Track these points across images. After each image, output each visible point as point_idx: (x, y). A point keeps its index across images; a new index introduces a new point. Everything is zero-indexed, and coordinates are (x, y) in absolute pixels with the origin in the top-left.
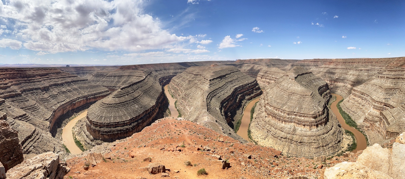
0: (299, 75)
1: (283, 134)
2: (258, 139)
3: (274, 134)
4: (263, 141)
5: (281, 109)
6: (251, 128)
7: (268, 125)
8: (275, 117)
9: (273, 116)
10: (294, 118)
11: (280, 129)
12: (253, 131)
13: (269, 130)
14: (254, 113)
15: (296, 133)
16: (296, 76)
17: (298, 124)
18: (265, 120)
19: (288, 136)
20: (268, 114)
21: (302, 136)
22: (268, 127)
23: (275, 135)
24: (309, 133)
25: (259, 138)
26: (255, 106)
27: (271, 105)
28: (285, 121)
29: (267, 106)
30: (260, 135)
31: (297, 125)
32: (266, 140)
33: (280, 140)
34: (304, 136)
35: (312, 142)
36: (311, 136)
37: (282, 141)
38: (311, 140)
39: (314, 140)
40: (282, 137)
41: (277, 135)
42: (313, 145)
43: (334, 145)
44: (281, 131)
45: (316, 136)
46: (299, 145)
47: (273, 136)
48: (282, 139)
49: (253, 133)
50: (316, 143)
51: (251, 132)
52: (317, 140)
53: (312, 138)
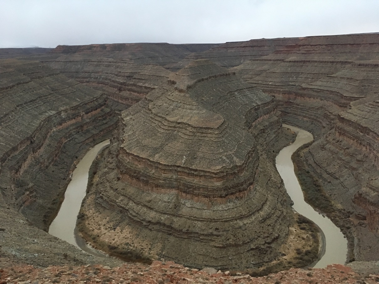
0: (199, 81)
1: (152, 215)
2: (99, 231)
3: (134, 214)
4: (110, 234)
5: (149, 160)
6: (85, 208)
7: (121, 198)
8: (138, 179)
9: (132, 177)
10: (176, 180)
11: (147, 204)
12: (89, 215)
13: (123, 208)
15: (180, 213)
16: (191, 83)
17: (184, 192)
18: (115, 187)
19: (163, 218)
20: (122, 173)
22: (122, 201)
23: (135, 219)
24: (207, 214)
25: (102, 228)
27: (128, 151)
28: (157, 186)
29: (120, 156)
30: (104, 222)
31: (184, 195)
32: (116, 230)
33: (146, 227)
34: (195, 220)
35: (211, 233)
36: (211, 221)
37: (151, 230)
38: (211, 229)
39: (217, 229)
40: (149, 222)
41: (140, 218)
42: (213, 241)
43: (262, 247)
44: (150, 208)
45: (222, 221)
46: (185, 239)
47: (132, 219)
48: (150, 225)
49: (91, 218)
50: (220, 237)
51: (86, 217)
52: (223, 231)
53: (213, 224)
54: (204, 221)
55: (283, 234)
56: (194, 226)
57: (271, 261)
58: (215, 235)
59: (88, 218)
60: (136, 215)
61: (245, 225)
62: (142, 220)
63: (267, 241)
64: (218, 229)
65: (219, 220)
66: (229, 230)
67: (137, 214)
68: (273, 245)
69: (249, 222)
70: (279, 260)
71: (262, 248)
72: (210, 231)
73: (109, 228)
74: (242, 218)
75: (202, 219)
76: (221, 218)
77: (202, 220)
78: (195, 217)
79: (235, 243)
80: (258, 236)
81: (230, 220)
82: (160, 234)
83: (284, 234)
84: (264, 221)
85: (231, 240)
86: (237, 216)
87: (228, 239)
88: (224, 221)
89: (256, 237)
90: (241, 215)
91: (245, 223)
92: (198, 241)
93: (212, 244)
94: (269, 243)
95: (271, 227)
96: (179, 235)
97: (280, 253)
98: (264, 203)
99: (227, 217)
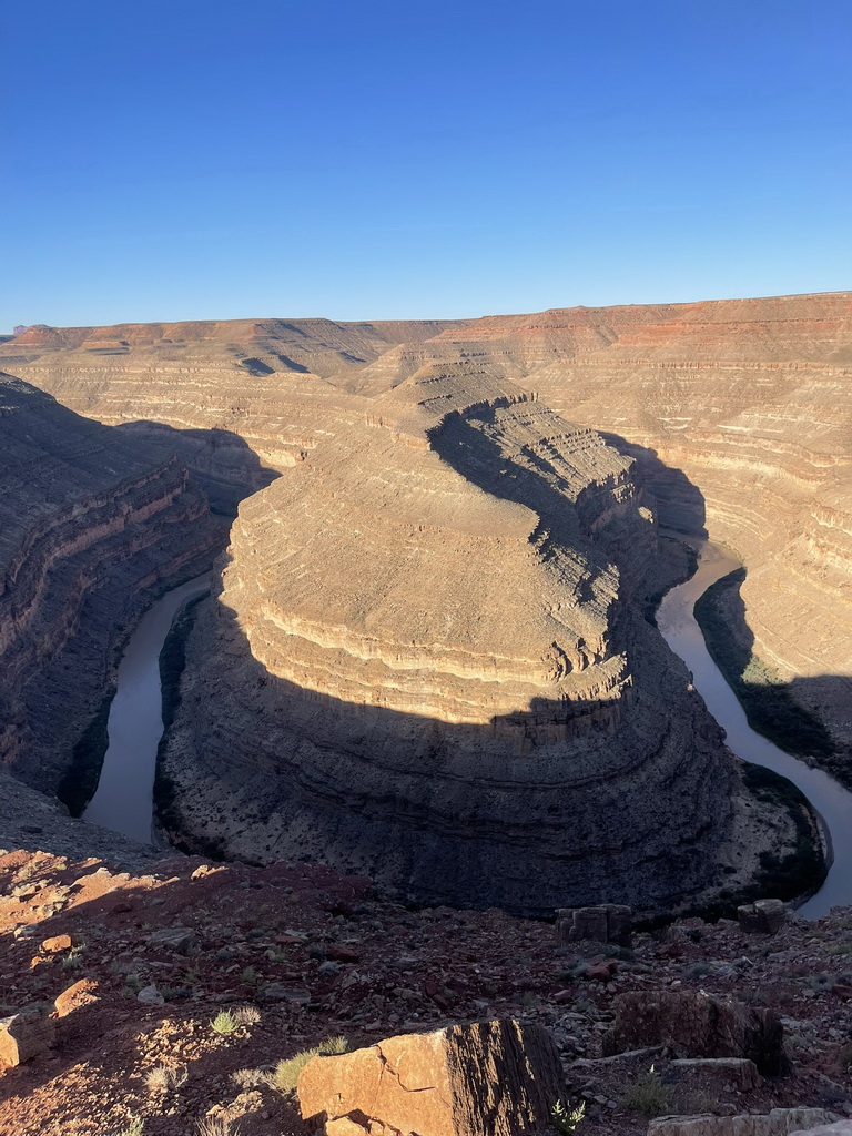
2: (222, 828)
3: (319, 777)
4: (254, 835)
6: (171, 764)
7: (276, 734)
11: (353, 748)
12: (186, 784)
13: (286, 762)
14: (181, 668)
15: (447, 768)
18: (254, 705)
19: (403, 784)
21: (482, 787)
22: (278, 741)
23: (322, 789)
24: (522, 768)
25: (230, 818)
26: (190, 625)
30: (232, 801)
32: (271, 822)
33: (356, 811)
34: (491, 786)
35: (539, 820)
36: (534, 789)
37: (369, 818)
38: (536, 808)
39: (552, 809)
40: (364, 796)
41: (336, 787)
42: (545, 841)
43: (675, 852)
44: (361, 757)
45: (564, 788)
46: (467, 838)
47: (313, 790)
48: (365, 804)
49: (190, 793)
50: (562, 831)
51: (177, 789)
52: (569, 815)
53: (539, 796)
54: (515, 788)
55: (719, 814)
56: (490, 804)
57: (702, 888)
58: (550, 826)
59: (184, 791)
60: (324, 779)
61: (623, 795)
62: (343, 792)
63: (685, 836)
64: (556, 809)
65: (556, 783)
66: (586, 811)
67: (327, 775)
68: (700, 846)
69: (633, 786)
70: (720, 884)
71: (673, 855)
72: (536, 815)
73: (250, 816)
74: (613, 777)
75: (509, 784)
76: (559, 779)
77: (509, 787)
78: (491, 779)
79: (604, 846)
80: (660, 823)
81: (586, 784)
82: (396, 827)
83: (723, 814)
84: (671, 783)
85: (591, 838)
86: (602, 771)
87: (585, 837)
88: (570, 788)
89: (656, 826)
90: (613, 770)
91: (624, 789)
92: (504, 843)
93: (545, 849)
94: (690, 841)
95: (690, 798)
96: (450, 828)
97: (721, 866)
98: (663, 736)
99: (577, 775)
